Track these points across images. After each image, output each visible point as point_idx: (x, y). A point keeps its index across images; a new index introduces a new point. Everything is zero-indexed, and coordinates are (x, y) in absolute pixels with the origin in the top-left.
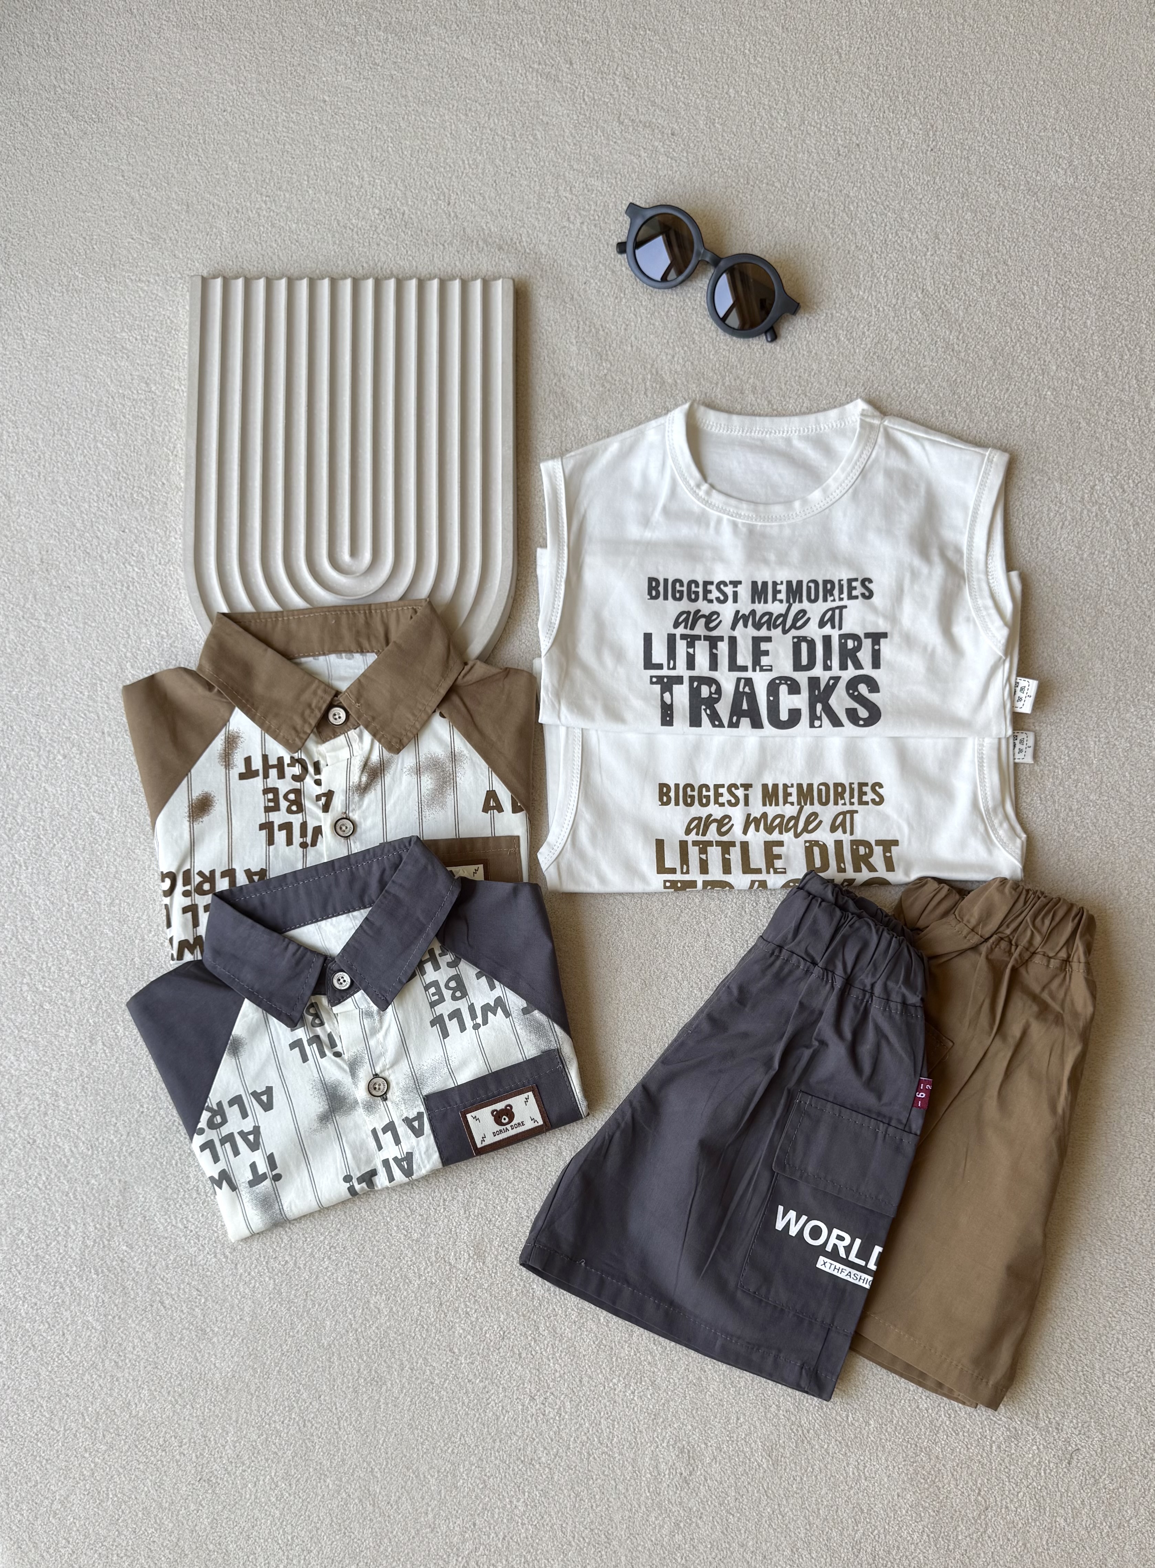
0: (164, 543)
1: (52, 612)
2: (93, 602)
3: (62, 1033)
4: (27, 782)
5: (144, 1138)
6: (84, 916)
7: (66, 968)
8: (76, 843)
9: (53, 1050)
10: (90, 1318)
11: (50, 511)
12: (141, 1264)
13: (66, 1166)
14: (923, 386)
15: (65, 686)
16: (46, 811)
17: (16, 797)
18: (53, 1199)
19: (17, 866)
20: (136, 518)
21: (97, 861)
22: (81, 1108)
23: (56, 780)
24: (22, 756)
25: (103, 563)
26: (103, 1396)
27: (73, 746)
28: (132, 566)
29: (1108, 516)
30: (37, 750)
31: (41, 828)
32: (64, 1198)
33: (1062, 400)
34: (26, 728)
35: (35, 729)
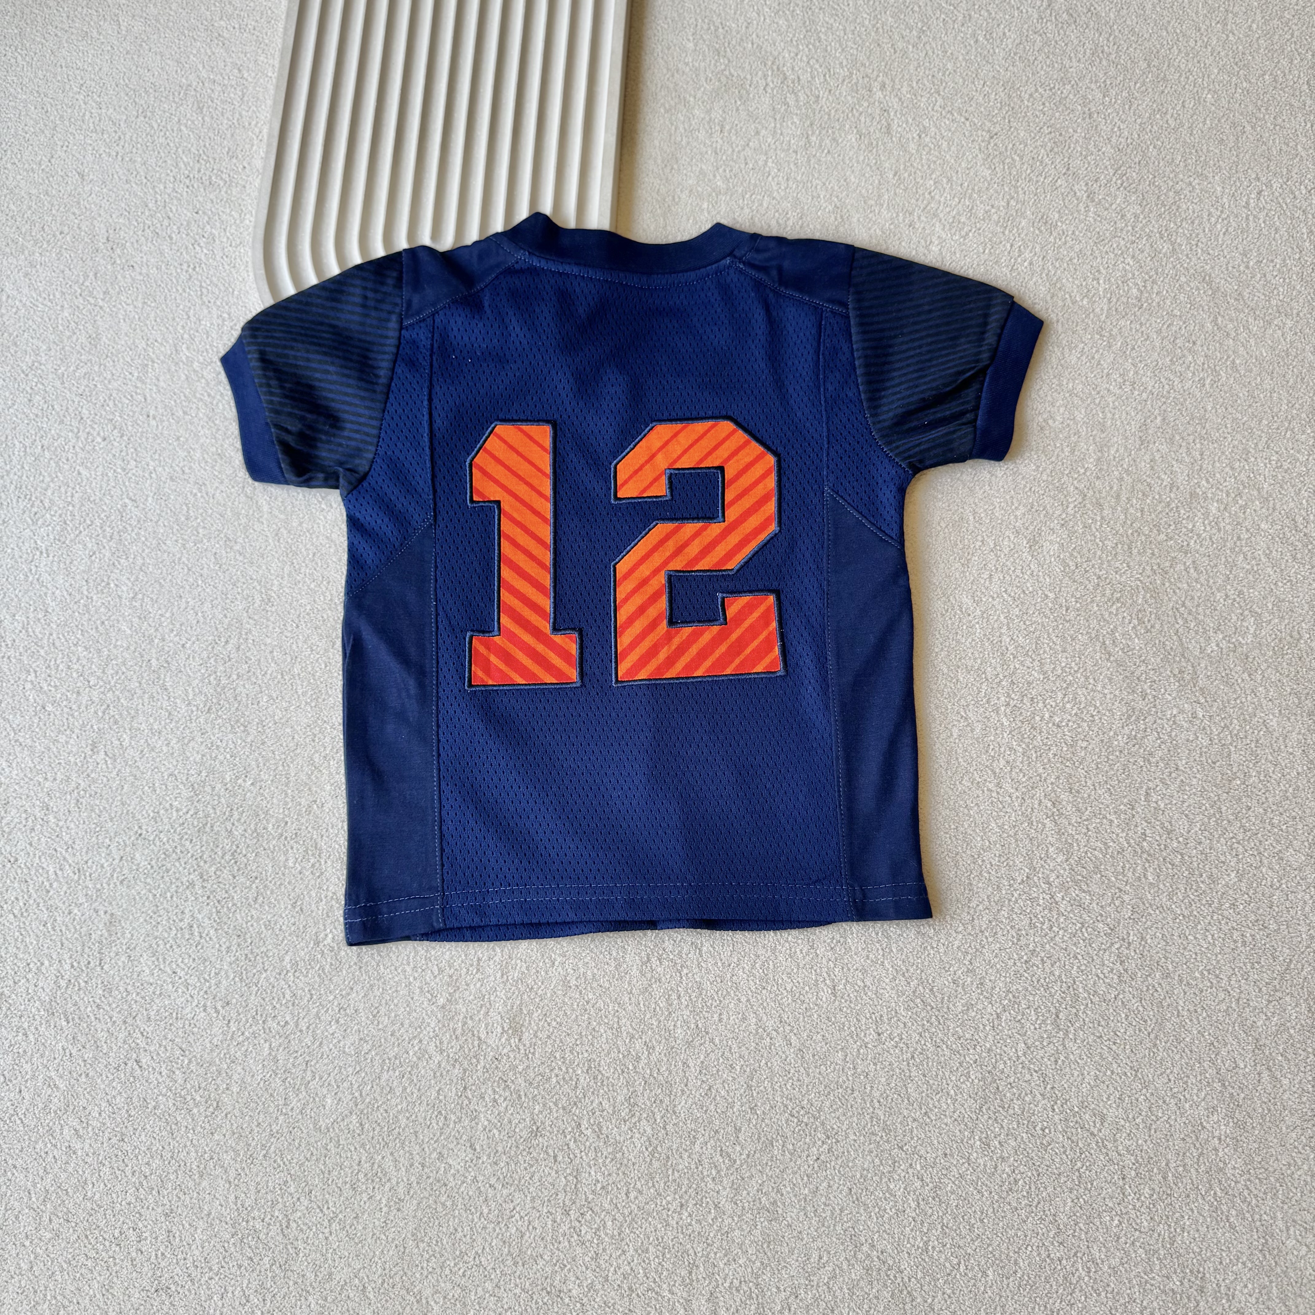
0: (237, 226)
1: (111, 291)
2: (155, 282)
3: (62, 739)
4: (61, 464)
5: (139, 864)
6: (102, 610)
7: (75, 667)
8: (104, 531)
9: (50, 757)
10: (53, 1074)
11: (123, 190)
12: (120, 1012)
13: (48, 892)
14: (1068, 87)
15: (114, 366)
16: (76, 495)
17: (47, 479)
18: (28, 928)
19: (38, 553)
20: (212, 201)
21: (124, 551)
22: (72, 825)
23: (91, 463)
24: (59, 436)
25: (172, 243)
26: (56, 1170)
27: (115, 428)
28: (201, 247)
29: (1278, 223)
30: (76, 430)
31: (69, 513)
32: (41, 928)
33: (1224, 102)
34: (67, 408)
35: (76, 409)
